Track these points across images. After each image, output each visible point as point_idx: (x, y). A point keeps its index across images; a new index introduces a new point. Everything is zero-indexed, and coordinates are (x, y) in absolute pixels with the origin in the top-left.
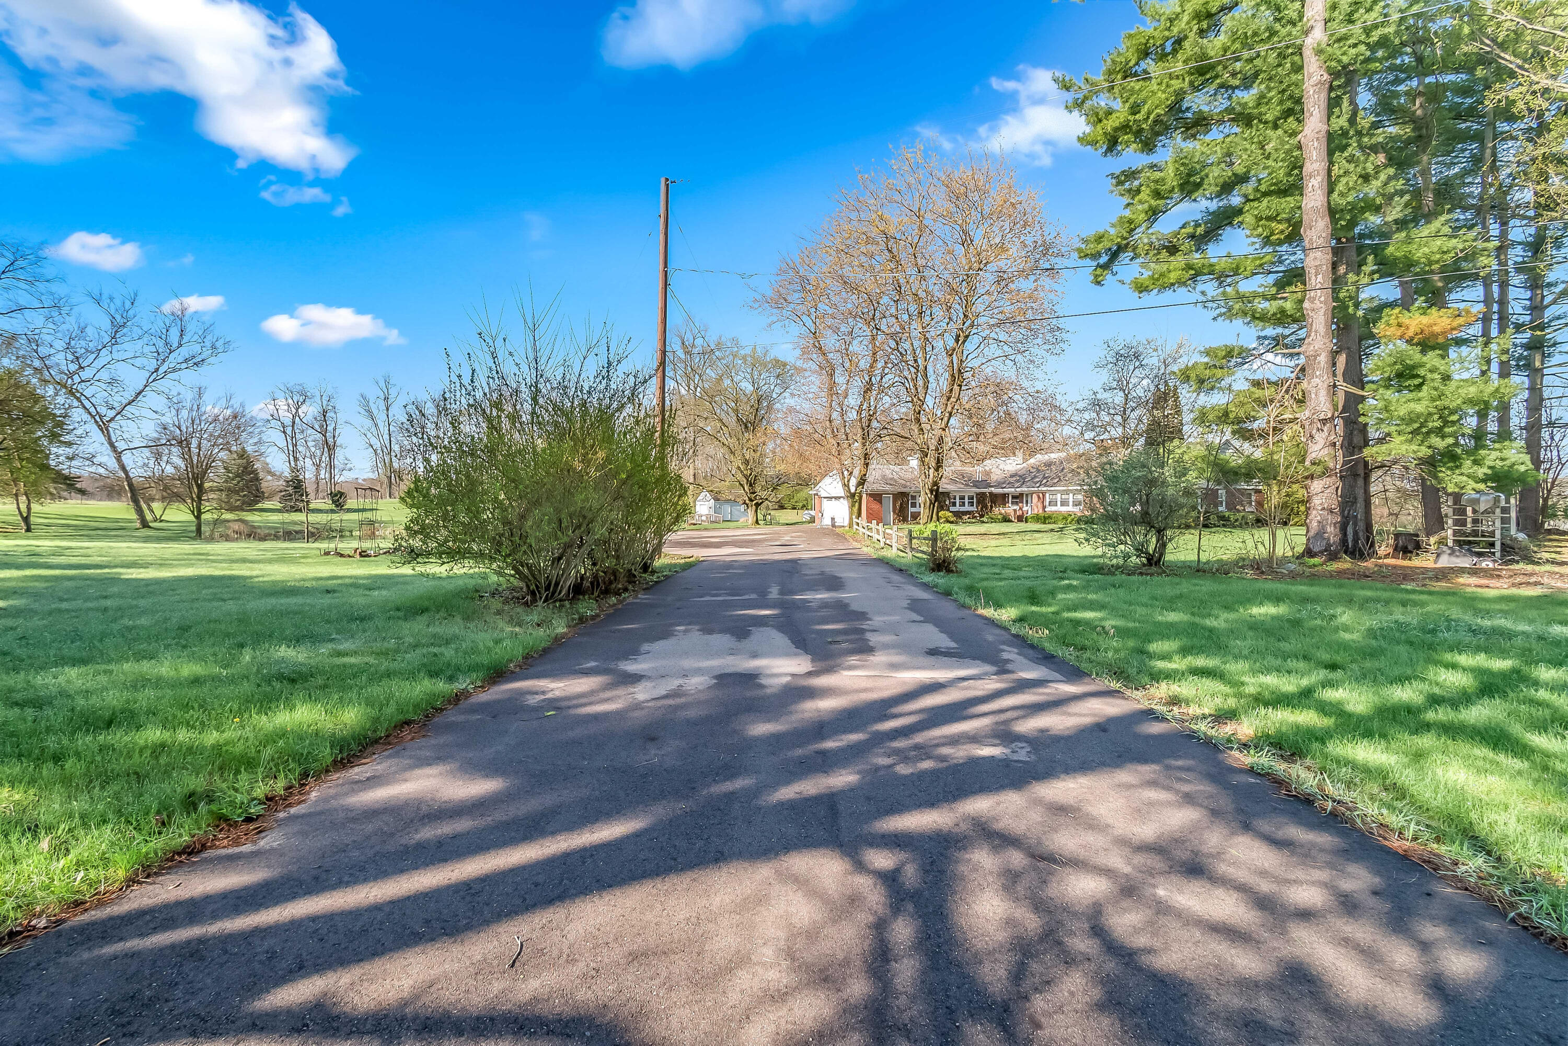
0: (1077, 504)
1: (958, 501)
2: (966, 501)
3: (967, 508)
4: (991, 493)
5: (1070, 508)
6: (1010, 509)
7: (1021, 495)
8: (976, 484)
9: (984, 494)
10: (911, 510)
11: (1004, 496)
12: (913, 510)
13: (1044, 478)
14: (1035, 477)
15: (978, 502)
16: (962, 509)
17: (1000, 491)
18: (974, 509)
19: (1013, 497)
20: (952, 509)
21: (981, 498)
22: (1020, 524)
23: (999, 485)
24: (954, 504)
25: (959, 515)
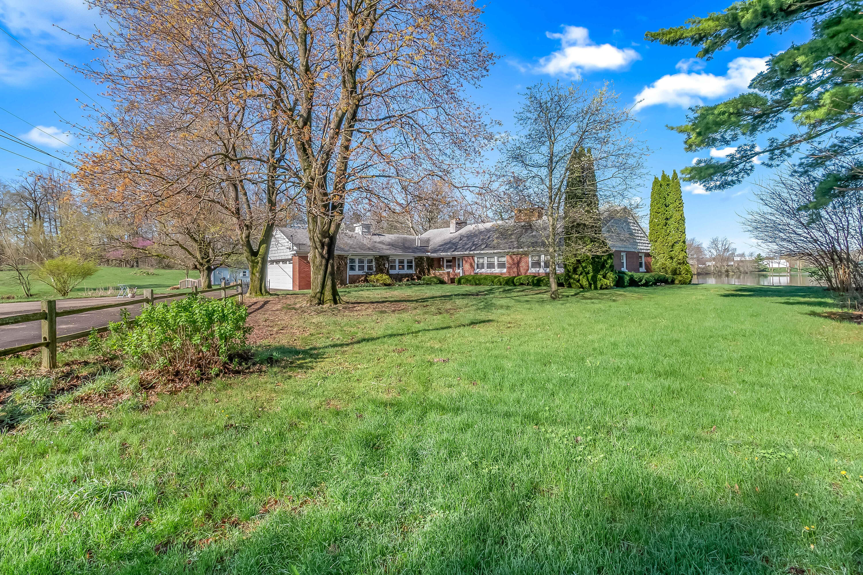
0: (501, 265)
1: (397, 264)
2: (406, 264)
3: (406, 271)
4: (428, 258)
5: (497, 270)
6: (444, 272)
7: (454, 258)
8: (416, 249)
9: (421, 258)
10: (350, 273)
11: (439, 260)
12: (352, 273)
13: (473, 245)
14: (466, 244)
15: (417, 266)
16: (402, 272)
17: (435, 255)
18: (412, 271)
19: (448, 261)
20: (392, 272)
21: (419, 260)
22: (452, 286)
23: (435, 251)
24: (393, 267)
25: (398, 278)
